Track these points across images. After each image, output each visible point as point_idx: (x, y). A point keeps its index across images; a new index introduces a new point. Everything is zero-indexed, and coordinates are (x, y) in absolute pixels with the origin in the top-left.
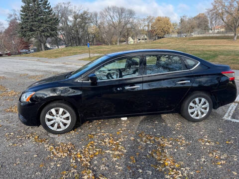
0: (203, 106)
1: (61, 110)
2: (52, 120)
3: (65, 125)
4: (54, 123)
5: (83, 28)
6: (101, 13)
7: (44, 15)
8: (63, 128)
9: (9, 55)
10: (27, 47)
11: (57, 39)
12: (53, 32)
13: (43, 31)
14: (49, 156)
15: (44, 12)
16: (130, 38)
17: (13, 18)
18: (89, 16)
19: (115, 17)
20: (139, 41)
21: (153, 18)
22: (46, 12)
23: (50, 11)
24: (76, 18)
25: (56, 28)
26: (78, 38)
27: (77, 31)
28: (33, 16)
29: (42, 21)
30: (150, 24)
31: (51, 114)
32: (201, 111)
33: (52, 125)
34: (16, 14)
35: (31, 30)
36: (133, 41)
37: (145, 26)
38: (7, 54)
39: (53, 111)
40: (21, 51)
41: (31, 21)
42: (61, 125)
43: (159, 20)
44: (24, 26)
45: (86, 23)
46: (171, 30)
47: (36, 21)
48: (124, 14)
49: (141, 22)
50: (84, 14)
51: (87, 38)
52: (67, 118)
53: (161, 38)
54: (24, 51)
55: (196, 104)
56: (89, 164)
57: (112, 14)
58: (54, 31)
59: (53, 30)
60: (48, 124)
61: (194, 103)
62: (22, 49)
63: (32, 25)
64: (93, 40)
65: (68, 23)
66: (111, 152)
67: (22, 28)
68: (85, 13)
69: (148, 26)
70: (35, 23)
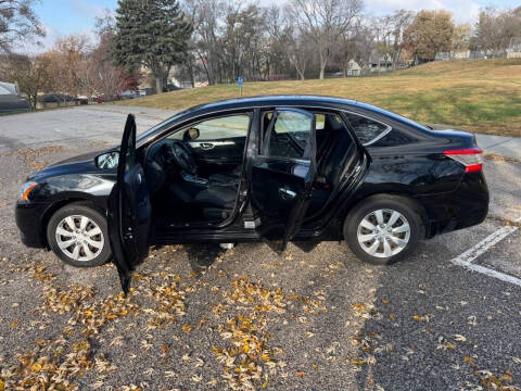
0: (395, 230)
1: (84, 220)
2: (69, 238)
3: (94, 250)
4: (73, 246)
5: (246, 42)
6: (287, 9)
7: (162, 19)
8: (90, 256)
9: (100, 101)
10: (133, 85)
11: (191, 69)
12: (177, 54)
13: (159, 53)
14: (38, 308)
15: (162, 11)
16: (352, 61)
17: (105, 25)
18: (260, 15)
19: (318, 15)
20: (373, 70)
21: (408, 16)
22: (166, 11)
23: (174, 9)
24: (231, 21)
25: (185, 44)
26: (236, 64)
27: (233, 51)
28: (139, 20)
29: (157, 31)
30: (402, 29)
31: (65, 226)
32: (390, 241)
33: (70, 249)
34: (110, 18)
35: (136, 50)
36: (359, 68)
37: (388, 33)
38: (95, 100)
39: (69, 220)
40: (123, 94)
41: (136, 32)
42: (86, 249)
43: (424, 18)
44: (122, 42)
45: (253, 32)
46: (454, 41)
47: (145, 32)
48: (337, 8)
49: (380, 25)
50: (249, 12)
51: (255, 64)
52: (97, 238)
53: (426, 61)
54: (128, 93)
55: (376, 223)
56: (96, 332)
57: (310, 9)
58: (180, 50)
59: (178, 49)
60: (62, 245)
61: (373, 220)
62: (124, 90)
63: (138, 40)
64: (268, 70)
65: (216, 34)
66: (153, 313)
67: (119, 47)
68: (252, 8)
69: (396, 33)
70: (145, 35)
